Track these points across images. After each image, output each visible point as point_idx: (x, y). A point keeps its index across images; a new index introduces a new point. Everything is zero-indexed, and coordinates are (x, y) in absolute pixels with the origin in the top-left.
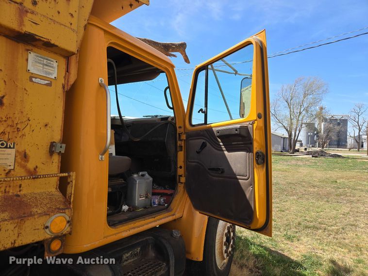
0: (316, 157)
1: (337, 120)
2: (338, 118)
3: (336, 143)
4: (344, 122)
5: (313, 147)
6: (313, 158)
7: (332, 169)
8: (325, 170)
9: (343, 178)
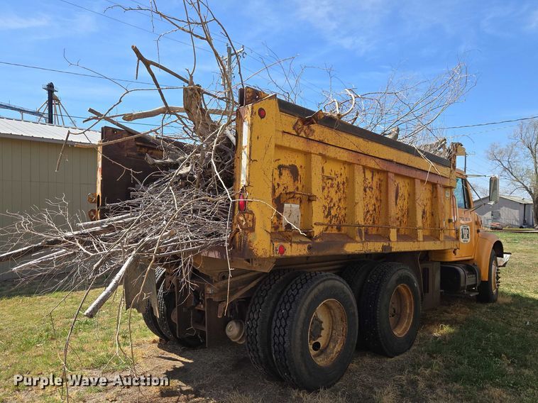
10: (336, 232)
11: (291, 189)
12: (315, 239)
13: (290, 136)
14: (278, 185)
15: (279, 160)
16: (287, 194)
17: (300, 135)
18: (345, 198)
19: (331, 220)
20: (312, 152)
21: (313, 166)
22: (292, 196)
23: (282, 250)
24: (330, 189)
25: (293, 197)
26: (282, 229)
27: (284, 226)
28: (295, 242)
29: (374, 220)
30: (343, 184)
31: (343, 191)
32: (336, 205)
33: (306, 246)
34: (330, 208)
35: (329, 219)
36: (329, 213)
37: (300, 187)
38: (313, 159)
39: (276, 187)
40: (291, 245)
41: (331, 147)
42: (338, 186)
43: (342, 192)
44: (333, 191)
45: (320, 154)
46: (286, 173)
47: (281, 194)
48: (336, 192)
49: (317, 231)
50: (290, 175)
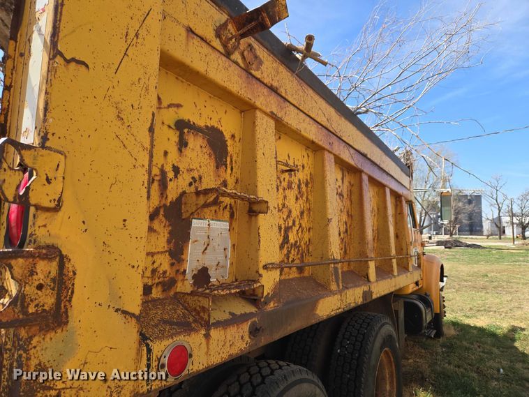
0: (450, 248)
1: (467, 195)
2: (468, 193)
3: (467, 228)
4: (477, 199)
5: (437, 234)
6: (447, 250)
7: (478, 262)
8: (469, 264)
9: (493, 272)
10: (297, 275)
11: (209, 182)
12: (266, 303)
13: (206, 49)
14: (176, 170)
15: (179, 106)
16: (198, 193)
17: (233, 57)
18: (309, 210)
19: (289, 252)
20: (258, 104)
21: (258, 136)
22: (211, 198)
23: (180, 357)
24: (288, 192)
25: (216, 202)
26: (186, 286)
27: (189, 275)
28: (218, 324)
29: (345, 248)
30: (307, 185)
31: (307, 198)
32: (297, 223)
33: (246, 327)
34: (287, 229)
35: (285, 251)
36: (286, 239)
37: (231, 181)
38: (258, 122)
39: (171, 175)
40: (207, 336)
41: (292, 107)
42: (299, 187)
43: (304, 198)
44: (291, 195)
45: (272, 115)
46: (196, 143)
47: (184, 193)
48: (297, 199)
49: (269, 281)
50: (207, 150)
